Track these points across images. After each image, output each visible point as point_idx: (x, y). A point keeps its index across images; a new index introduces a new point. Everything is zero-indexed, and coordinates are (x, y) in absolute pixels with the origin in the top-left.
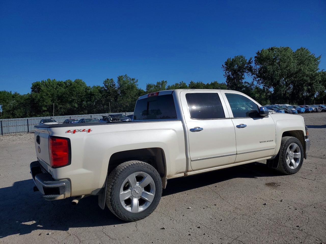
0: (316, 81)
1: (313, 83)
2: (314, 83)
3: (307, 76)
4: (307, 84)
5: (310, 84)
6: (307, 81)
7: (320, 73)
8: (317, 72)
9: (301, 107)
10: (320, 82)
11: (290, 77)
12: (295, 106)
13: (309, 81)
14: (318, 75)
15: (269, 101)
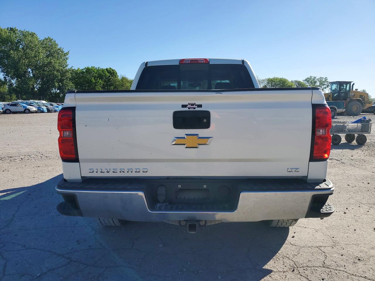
0: (67, 78)
1: (63, 80)
2: (65, 80)
3: (58, 71)
4: (58, 79)
5: (61, 81)
6: (57, 77)
7: (70, 70)
8: (67, 68)
9: (58, 105)
10: (70, 79)
11: (39, 70)
12: (51, 104)
13: (60, 77)
14: (68, 71)
15: (14, 96)
